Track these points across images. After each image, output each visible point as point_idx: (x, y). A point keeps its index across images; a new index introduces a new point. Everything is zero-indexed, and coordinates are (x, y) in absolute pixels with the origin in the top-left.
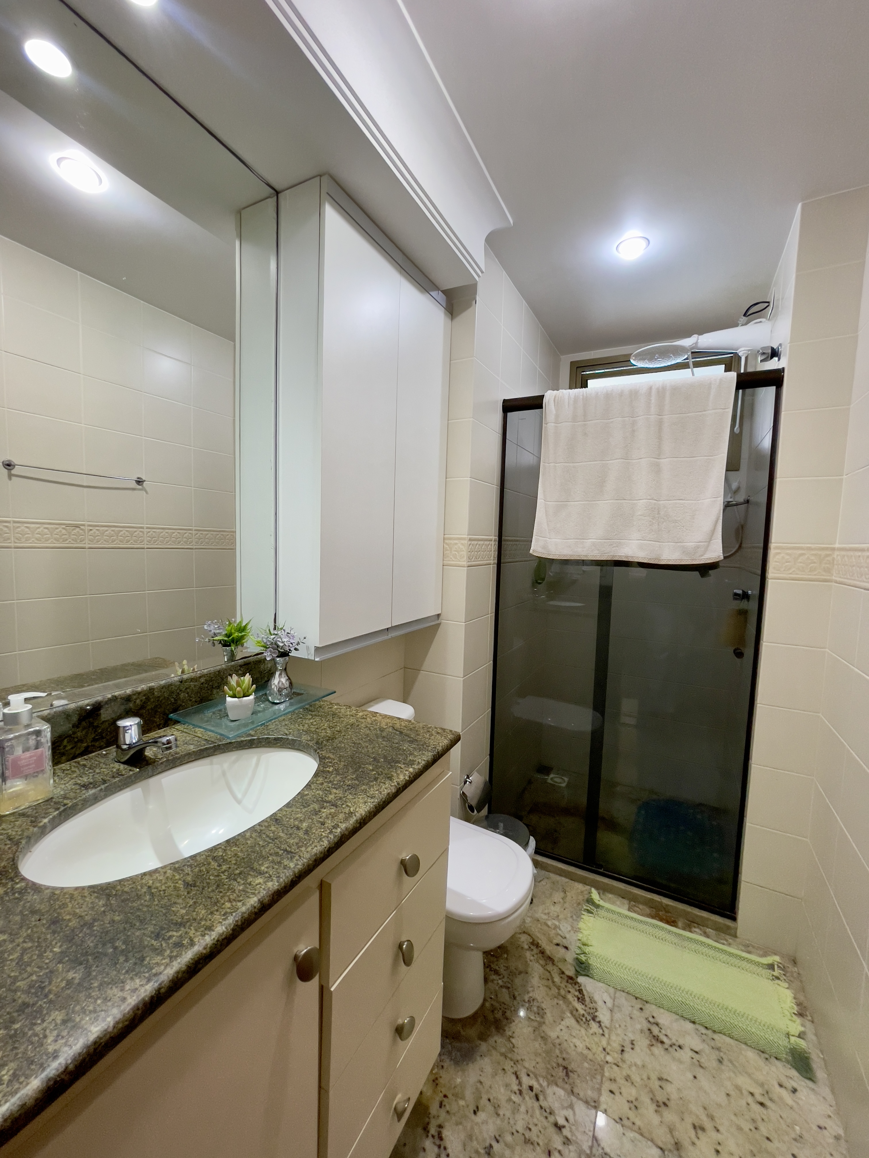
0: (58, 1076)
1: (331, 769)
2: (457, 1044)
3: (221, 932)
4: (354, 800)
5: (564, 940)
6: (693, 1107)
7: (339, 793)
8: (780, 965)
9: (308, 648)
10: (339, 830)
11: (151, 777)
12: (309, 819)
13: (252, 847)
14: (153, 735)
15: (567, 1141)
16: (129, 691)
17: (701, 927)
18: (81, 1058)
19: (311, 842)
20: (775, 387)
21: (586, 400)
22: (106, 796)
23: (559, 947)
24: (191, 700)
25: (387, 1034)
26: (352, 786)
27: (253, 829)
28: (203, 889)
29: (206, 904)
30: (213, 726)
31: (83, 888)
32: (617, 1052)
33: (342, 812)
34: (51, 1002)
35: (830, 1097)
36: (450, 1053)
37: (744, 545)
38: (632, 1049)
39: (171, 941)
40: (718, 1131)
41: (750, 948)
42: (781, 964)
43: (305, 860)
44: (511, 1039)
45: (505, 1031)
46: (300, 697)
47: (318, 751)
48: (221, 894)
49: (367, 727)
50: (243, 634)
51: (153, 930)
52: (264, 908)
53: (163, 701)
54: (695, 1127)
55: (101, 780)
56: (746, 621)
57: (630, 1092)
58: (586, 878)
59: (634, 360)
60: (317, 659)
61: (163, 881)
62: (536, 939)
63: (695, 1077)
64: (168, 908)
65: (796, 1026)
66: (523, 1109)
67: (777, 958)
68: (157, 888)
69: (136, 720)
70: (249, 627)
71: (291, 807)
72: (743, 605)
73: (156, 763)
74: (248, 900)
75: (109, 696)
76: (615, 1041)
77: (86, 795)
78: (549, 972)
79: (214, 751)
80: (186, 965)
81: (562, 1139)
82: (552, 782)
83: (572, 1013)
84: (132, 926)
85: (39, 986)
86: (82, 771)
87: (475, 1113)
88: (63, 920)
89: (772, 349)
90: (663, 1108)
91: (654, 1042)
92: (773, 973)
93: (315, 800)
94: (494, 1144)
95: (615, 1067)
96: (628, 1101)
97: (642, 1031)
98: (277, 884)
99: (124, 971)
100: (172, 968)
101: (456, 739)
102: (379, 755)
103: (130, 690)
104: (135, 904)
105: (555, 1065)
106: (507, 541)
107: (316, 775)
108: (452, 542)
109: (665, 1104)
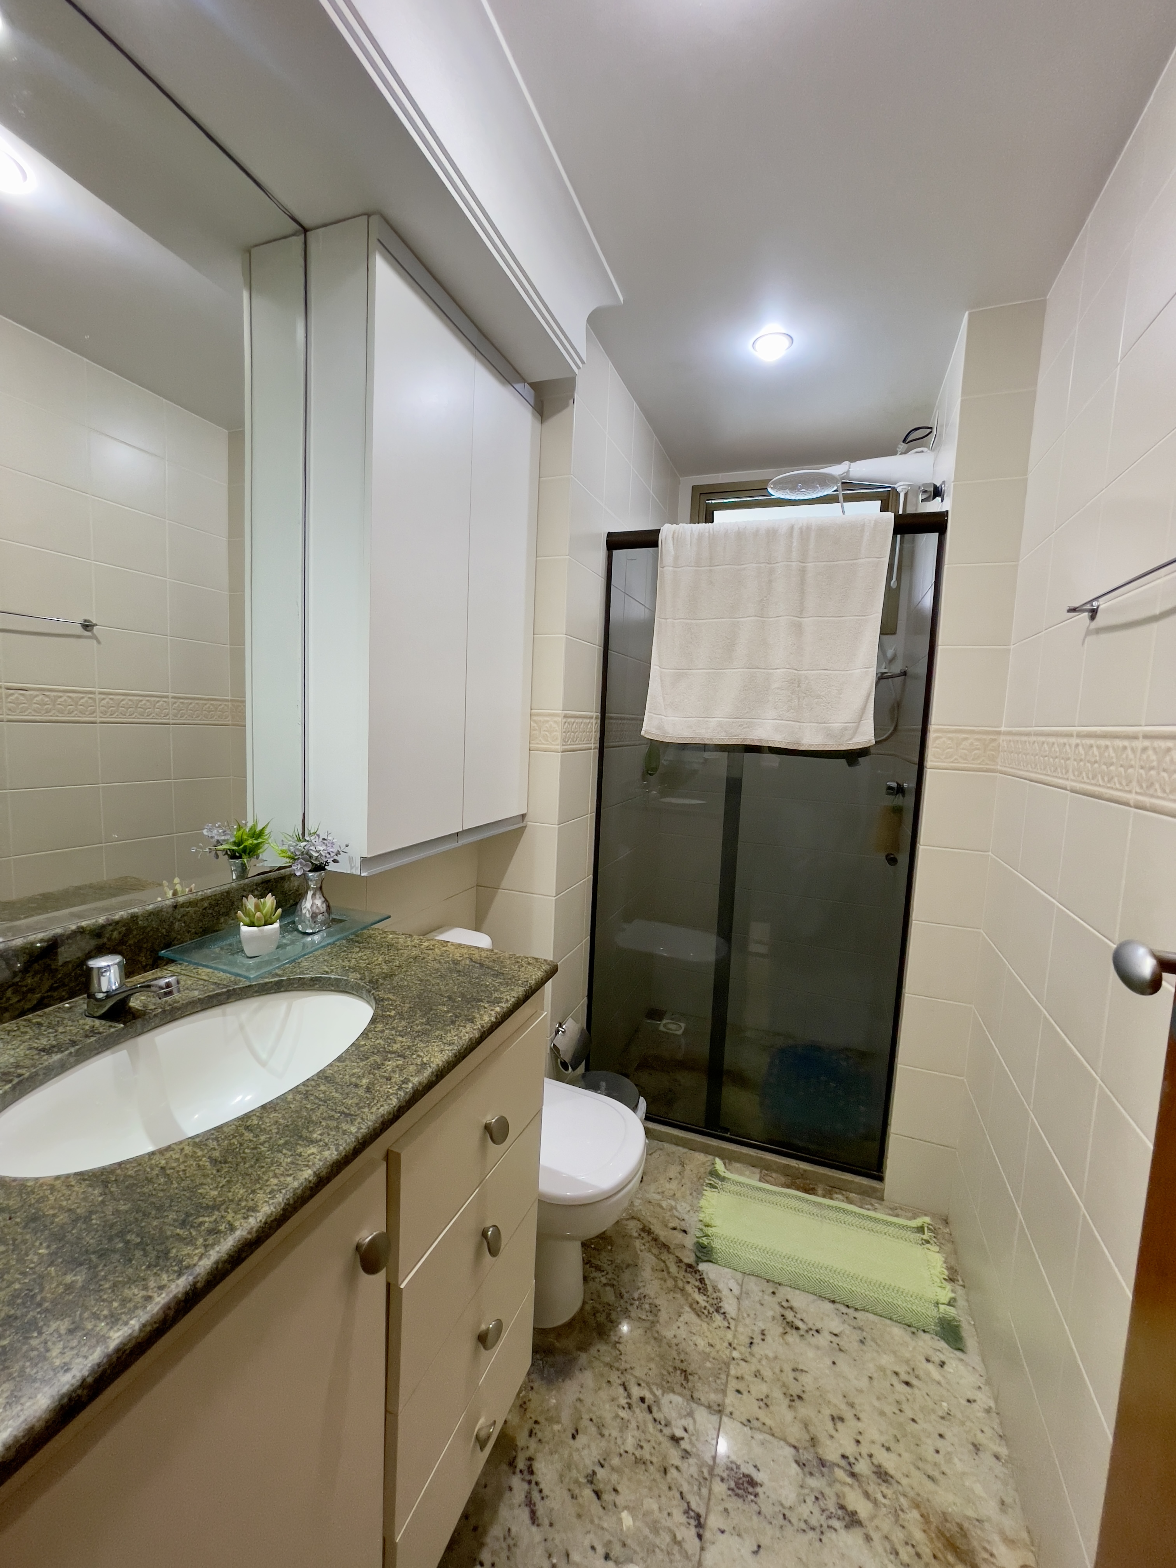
0: (74, 1391)
1: (393, 1013)
2: (550, 1359)
3: (269, 1212)
4: (427, 1049)
5: (682, 1223)
6: (830, 1397)
7: (406, 1041)
8: (930, 1227)
9: (351, 859)
10: (410, 1085)
11: (139, 1035)
12: (369, 1074)
13: (297, 1111)
14: (138, 979)
15: (686, 1454)
16: (101, 920)
17: (844, 1193)
18: (101, 1368)
19: (375, 1101)
20: (937, 534)
21: (713, 538)
22: (78, 1062)
23: (675, 1232)
24: (189, 932)
25: (468, 1343)
26: (425, 1033)
27: (295, 1090)
28: (237, 1165)
29: (244, 1182)
30: (225, 964)
31: (68, 1176)
32: (744, 1346)
33: (412, 1064)
34: (47, 1310)
35: (980, 1368)
36: (541, 1371)
37: (899, 728)
38: (763, 1340)
39: (203, 1228)
40: (858, 1419)
41: (899, 1212)
42: (931, 1225)
43: (370, 1123)
44: (618, 1345)
45: (609, 1336)
46: (341, 925)
47: (373, 991)
48: (263, 1170)
49: (435, 960)
50: (260, 840)
51: (175, 1217)
52: (321, 1182)
53: (150, 934)
54: (833, 1419)
55: (68, 1041)
56: (900, 822)
57: (760, 1389)
58: (710, 1146)
59: (772, 488)
60: (362, 875)
61: (181, 1160)
62: (647, 1224)
63: (834, 1363)
64: (192, 1190)
65: (945, 1294)
66: (633, 1425)
67: (927, 1219)
68: (173, 1168)
69: (118, 959)
70: (267, 831)
71: (344, 1061)
72: (898, 800)
73: (147, 1017)
74: (300, 1173)
75: (74, 927)
76: (742, 1334)
77: (50, 1061)
78: (664, 1262)
79: (228, 998)
80: (227, 1254)
81: (680, 1453)
82: (664, 1030)
83: (691, 1306)
84: (146, 1215)
85: (26, 1294)
86: (37, 1031)
87: (574, 1437)
88: (44, 1215)
89: (935, 487)
90: (798, 1403)
91: (788, 1329)
92: (922, 1236)
93: (376, 1051)
94: (598, 1470)
95: (743, 1363)
96: (758, 1400)
97: (774, 1318)
98: (336, 1153)
99: (143, 1267)
100: (209, 1259)
101: (553, 971)
102: (455, 993)
103: (104, 918)
104: (145, 1190)
105: (671, 1369)
106: (611, 718)
107: (373, 1021)
108: (541, 719)
109: (799, 1397)
